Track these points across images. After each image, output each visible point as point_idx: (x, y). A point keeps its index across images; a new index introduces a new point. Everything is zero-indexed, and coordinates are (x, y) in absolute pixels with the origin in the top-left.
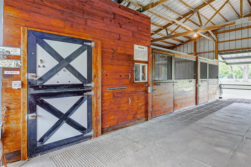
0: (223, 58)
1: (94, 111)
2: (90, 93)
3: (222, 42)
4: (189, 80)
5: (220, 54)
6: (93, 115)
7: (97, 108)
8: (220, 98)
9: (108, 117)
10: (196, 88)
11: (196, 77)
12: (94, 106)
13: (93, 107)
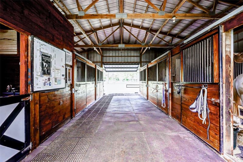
0: (105, 68)
1: (32, 120)
2: (28, 98)
3: (105, 56)
4: (92, 82)
5: (104, 64)
6: (32, 123)
7: (35, 114)
8: (104, 94)
9: (44, 123)
10: (95, 88)
11: (95, 81)
12: (32, 113)
13: (32, 115)
